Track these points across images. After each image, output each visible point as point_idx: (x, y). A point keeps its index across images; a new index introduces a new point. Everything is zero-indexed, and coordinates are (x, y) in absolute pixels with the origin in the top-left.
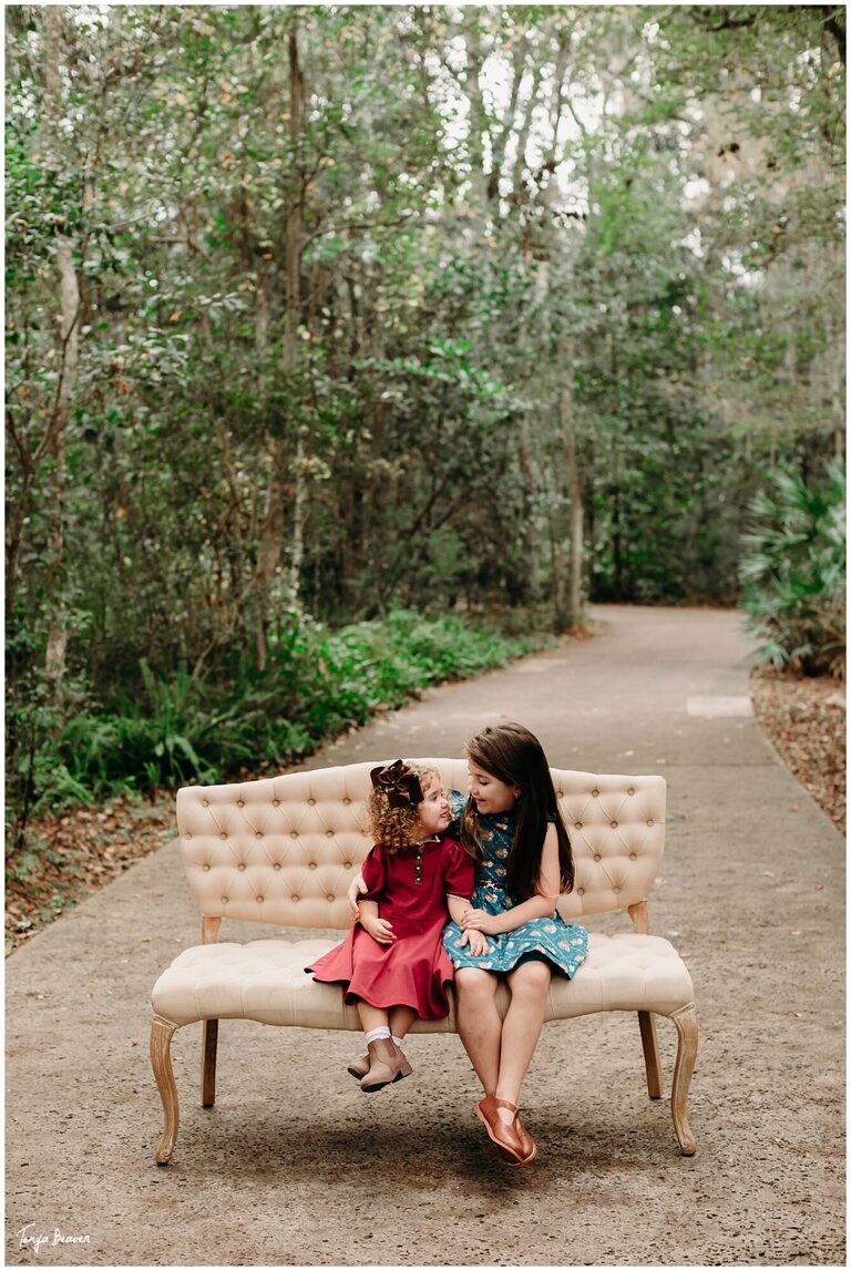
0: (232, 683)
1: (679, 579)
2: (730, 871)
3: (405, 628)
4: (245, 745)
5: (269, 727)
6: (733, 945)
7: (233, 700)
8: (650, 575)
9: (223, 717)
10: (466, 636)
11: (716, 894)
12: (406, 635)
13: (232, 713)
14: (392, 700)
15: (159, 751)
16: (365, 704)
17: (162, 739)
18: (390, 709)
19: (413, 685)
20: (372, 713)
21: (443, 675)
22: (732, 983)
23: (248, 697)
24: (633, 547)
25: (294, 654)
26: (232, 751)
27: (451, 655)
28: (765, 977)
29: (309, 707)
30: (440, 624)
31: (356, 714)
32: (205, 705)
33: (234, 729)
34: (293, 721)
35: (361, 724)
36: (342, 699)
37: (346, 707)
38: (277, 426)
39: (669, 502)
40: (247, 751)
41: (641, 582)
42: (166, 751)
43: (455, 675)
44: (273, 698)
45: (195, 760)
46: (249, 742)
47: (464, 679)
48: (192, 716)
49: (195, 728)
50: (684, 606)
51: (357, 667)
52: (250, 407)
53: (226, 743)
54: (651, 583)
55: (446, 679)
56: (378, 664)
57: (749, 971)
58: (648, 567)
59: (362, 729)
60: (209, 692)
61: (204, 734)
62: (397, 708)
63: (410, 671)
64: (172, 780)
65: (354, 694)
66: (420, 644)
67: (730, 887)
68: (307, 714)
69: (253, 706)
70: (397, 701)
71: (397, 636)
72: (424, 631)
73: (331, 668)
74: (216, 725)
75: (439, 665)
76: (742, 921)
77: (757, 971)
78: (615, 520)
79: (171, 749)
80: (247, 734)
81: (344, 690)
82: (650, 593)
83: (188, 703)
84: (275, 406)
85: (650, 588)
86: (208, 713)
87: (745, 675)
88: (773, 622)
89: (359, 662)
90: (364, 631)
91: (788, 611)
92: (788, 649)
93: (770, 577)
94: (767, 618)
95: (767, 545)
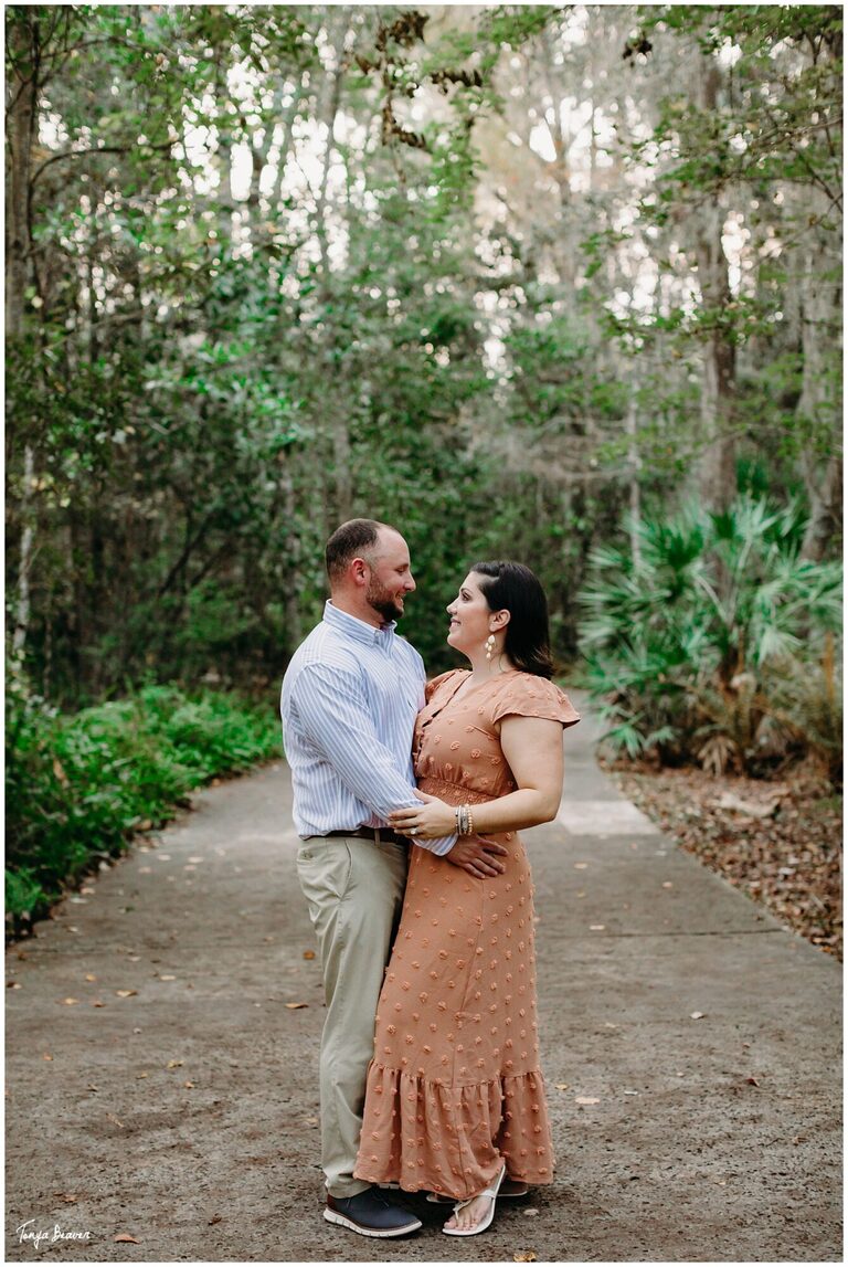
3: (164, 710)
10: (235, 718)
12: (165, 717)
14: (156, 814)
16: (121, 825)
18: (152, 827)
19: (180, 789)
20: (130, 835)
21: (213, 771)
27: (222, 744)
29: (41, 835)
30: (205, 706)
31: (109, 840)
35: (116, 854)
36: (87, 818)
37: (94, 832)
43: (227, 769)
47: (238, 775)
51: (107, 769)
55: (217, 776)
56: (134, 764)
59: (118, 863)
62: (164, 825)
63: (175, 769)
65: (103, 809)
66: (182, 731)
70: (162, 815)
71: (153, 720)
72: (188, 714)
73: (71, 770)
75: (209, 758)
81: (90, 804)
87: (591, 764)
88: (621, 699)
89: (109, 761)
90: (110, 714)
91: (640, 686)
92: (645, 733)
93: (618, 642)
94: (614, 695)
95: (611, 604)
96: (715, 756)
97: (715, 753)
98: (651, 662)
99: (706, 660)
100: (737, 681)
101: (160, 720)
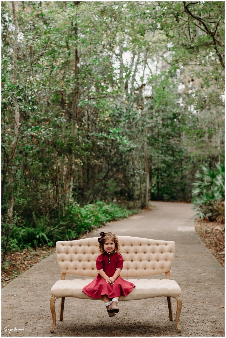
0: (56, 219)
1: (175, 195)
2: (189, 270)
3: (101, 206)
4: (60, 236)
5: (66, 231)
6: (190, 287)
7: (57, 224)
8: (167, 193)
9: (55, 228)
10: (117, 209)
11: (186, 275)
12: (101, 208)
13: (57, 227)
14: (98, 225)
15: (38, 237)
16: (91, 226)
17: (38, 234)
19: (103, 221)
20: (93, 229)
21: (111, 219)
22: (190, 295)
23: (61, 223)
24: (162, 186)
25: (72, 212)
26: (57, 237)
27: (113, 214)
28: (198, 294)
29: (76, 226)
30: (110, 205)
31: (89, 229)
32: (49, 225)
33: (57, 232)
34: (73, 230)
35: (90, 231)
36: (85, 225)
37: (86, 227)
38: (70, 151)
39: (172, 173)
40: (61, 237)
41: (164, 195)
42: (39, 236)
43: (114, 219)
44: (67, 224)
45: (47, 239)
46: (61, 235)
47: (117, 220)
48: (46, 228)
49: (47, 231)
50: (176, 202)
51: (89, 216)
52: (63, 146)
53: (55, 235)
54: (167, 195)
55: (112, 220)
56: (94, 216)
57: (194, 293)
58: (166, 191)
59: (90, 233)
60: (50, 222)
61: (49, 233)
62: (99, 228)
63: (102, 217)
64: (41, 245)
65: (88, 223)
66: (105, 211)
67: (189, 273)
68: (76, 228)
69: (63, 226)
71: (99, 208)
72: (106, 207)
73: (82, 216)
74: (53, 230)
75: (110, 216)
76: (192, 281)
77: (196, 293)
78: (158, 178)
79: (41, 236)
80: (61, 233)
81: (85, 222)
82: (167, 198)
83: (45, 224)
84: (70, 146)
85: (167, 197)
86: (50, 227)
87: (193, 221)
88: (201, 207)
90: (90, 206)
91: (205, 204)
92: (205, 214)
93: (200, 195)
94: (199, 206)
95: (200, 186)
97: (219, 219)
98: (206, 198)
99: (219, 198)
101: (100, 208)
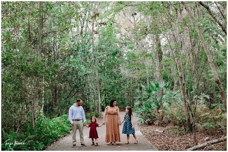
0: (26, 133)
5: (34, 143)
7: (25, 137)
14: (63, 134)
16: (57, 136)
20: (59, 138)
23: (29, 137)
25: (41, 125)
29: (44, 137)
31: (55, 138)
35: (57, 140)
36: (52, 135)
38: (36, 74)
39: (115, 92)
44: (35, 137)
56: (60, 126)
59: (57, 142)
62: (65, 136)
68: (44, 139)
71: (64, 120)
73: (50, 128)
78: (105, 96)
81: (53, 133)
87: (136, 125)
88: (142, 114)
89: (56, 126)
90: (57, 119)
91: (145, 112)
92: (145, 120)
93: (140, 105)
94: (140, 114)
95: (139, 99)
96: (157, 123)
97: (156, 123)
98: (146, 108)
99: (155, 108)
100: (160, 111)
